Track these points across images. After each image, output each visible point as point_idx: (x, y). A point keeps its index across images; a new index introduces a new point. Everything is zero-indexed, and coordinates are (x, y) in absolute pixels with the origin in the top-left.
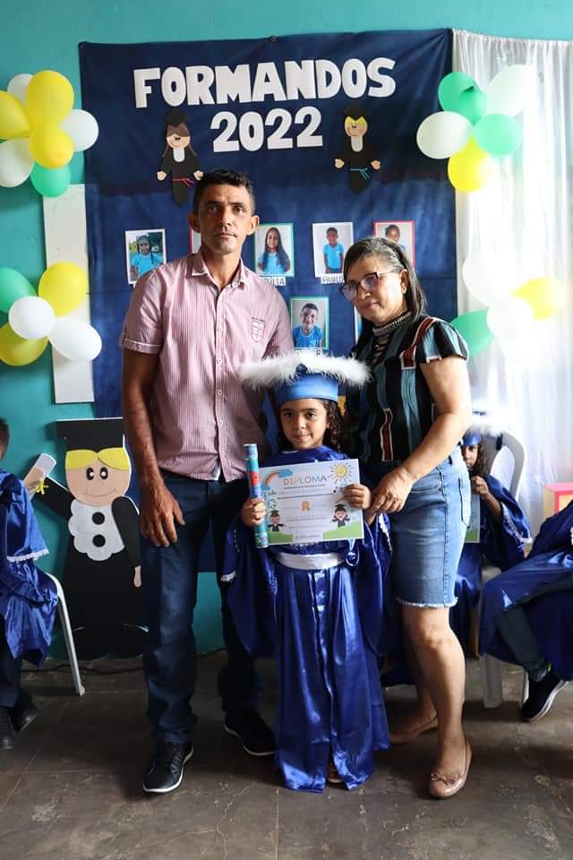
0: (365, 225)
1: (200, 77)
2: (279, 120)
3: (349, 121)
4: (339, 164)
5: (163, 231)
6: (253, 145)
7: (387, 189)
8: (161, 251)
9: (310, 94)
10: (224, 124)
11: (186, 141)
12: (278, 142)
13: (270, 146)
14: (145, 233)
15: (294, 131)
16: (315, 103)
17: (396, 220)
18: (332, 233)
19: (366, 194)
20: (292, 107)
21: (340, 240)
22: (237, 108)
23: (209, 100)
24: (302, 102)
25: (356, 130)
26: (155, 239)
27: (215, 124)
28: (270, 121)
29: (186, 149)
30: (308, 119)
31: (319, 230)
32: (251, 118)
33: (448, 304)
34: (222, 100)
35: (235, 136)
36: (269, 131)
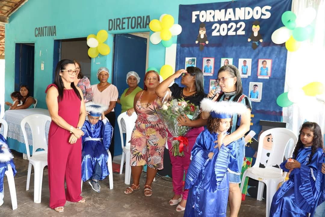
0: (256, 60)
1: (210, 13)
2: (232, 26)
3: (254, 27)
4: (249, 40)
5: (196, 58)
6: (223, 34)
7: (264, 48)
8: (194, 64)
9: (242, 18)
10: (216, 27)
11: (205, 32)
12: (231, 33)
13: (229, 34)
14: (191, 58)
15: (236, 30)
16: (243, 21)
17: (266, 59)
18: (245, 61)
20: (236, 22)
21: (247, 64)
22: (220, 23)
23: (212, 20)
24: (240, 20)
25: (256, 29)
26: (193, 60)
27: (213, 27)
28: (229, 26)
29: (204, 35)
30: (241, 26)
32: (224, 26)
33: (281, 88)
34: (216, 20)
35: (219, 31)
36: (229, 29)
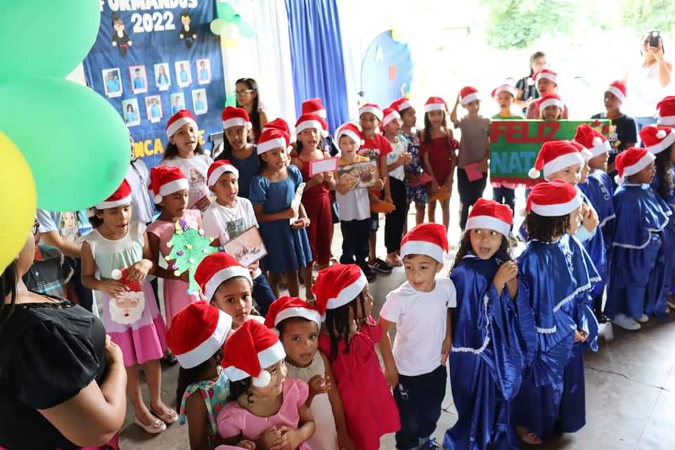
0: (193, 62)
2: (158, 18)
3: (183, 17)
4: (182, 36)
6: (149, 29)
7: (199, 47)
8: (118, 78)
9: (168, 7)
10: (137, 19)
11: (122, 27)
12: (159, 28)
13: (156, 29)
14: (111, 71)
15: (164, 23)
16: (170, 10)
17: (203, 58)
18: (182, 65)
19: (192, 48)
20: (162, 11)
21: (185, 69)
22: (141, 12)
23: (129, 9)
24: (166, 10)
25: (186, 21)
27: (133, 20)
28: (155, 19)
29: (123, 31)
30: (168, 17)
31: (177, 64)
32: (147, 16)
34: (134, 9)
35: (142, 25)
36: (155, 22)
